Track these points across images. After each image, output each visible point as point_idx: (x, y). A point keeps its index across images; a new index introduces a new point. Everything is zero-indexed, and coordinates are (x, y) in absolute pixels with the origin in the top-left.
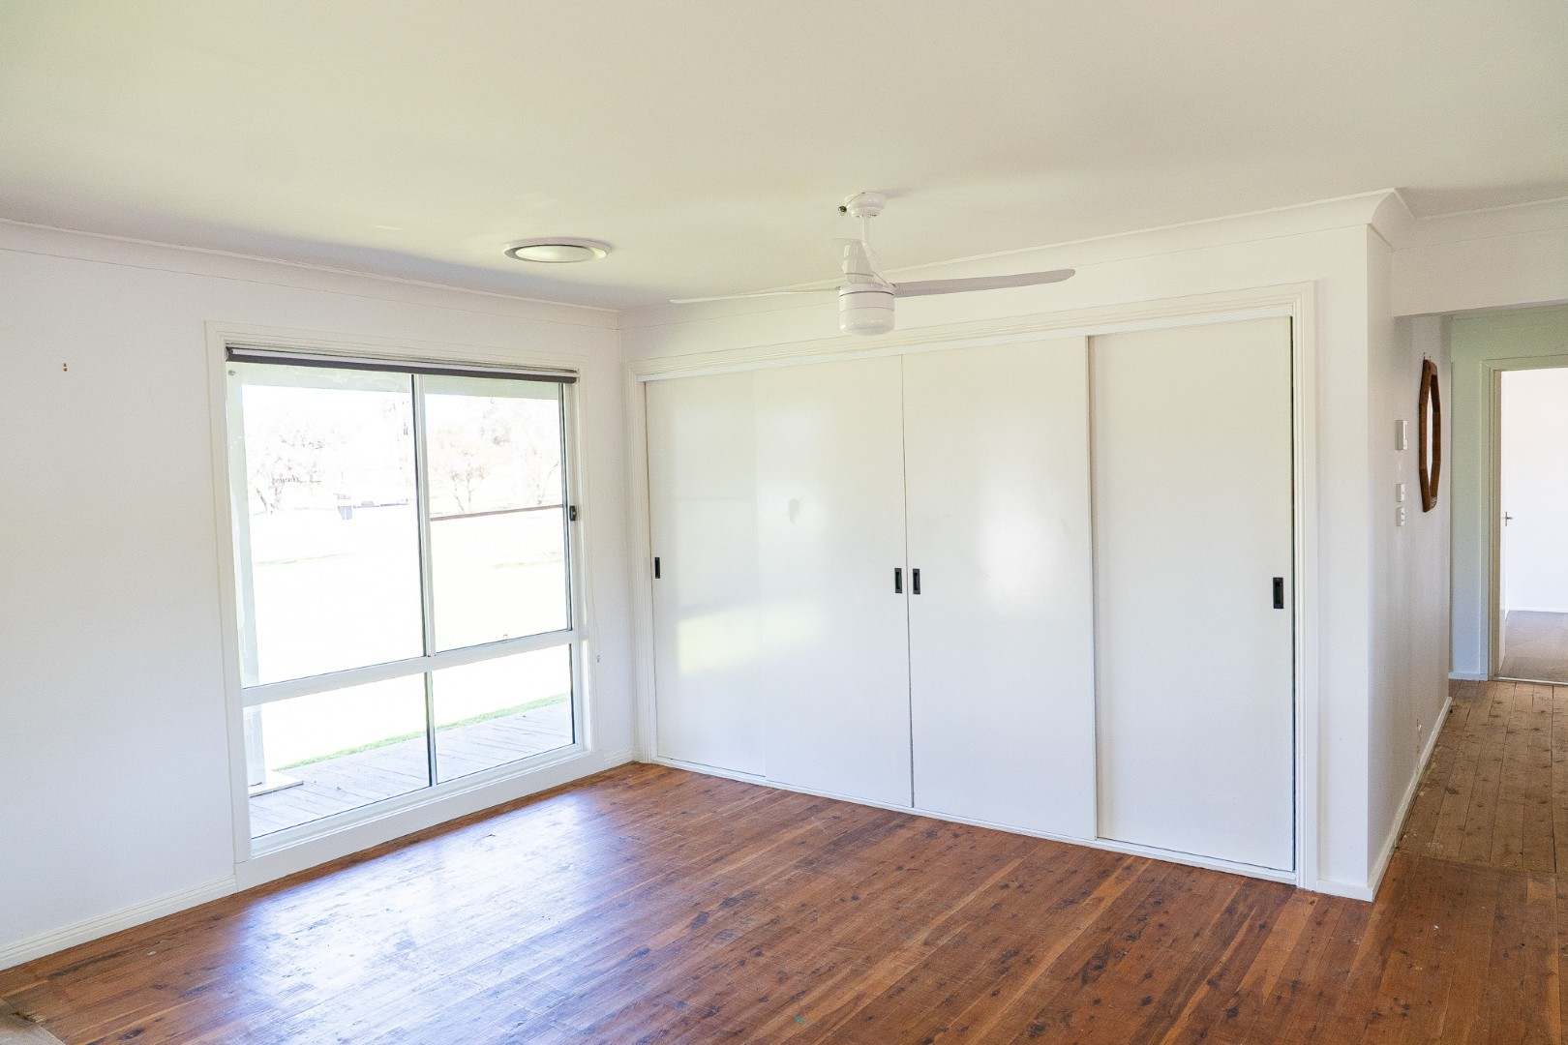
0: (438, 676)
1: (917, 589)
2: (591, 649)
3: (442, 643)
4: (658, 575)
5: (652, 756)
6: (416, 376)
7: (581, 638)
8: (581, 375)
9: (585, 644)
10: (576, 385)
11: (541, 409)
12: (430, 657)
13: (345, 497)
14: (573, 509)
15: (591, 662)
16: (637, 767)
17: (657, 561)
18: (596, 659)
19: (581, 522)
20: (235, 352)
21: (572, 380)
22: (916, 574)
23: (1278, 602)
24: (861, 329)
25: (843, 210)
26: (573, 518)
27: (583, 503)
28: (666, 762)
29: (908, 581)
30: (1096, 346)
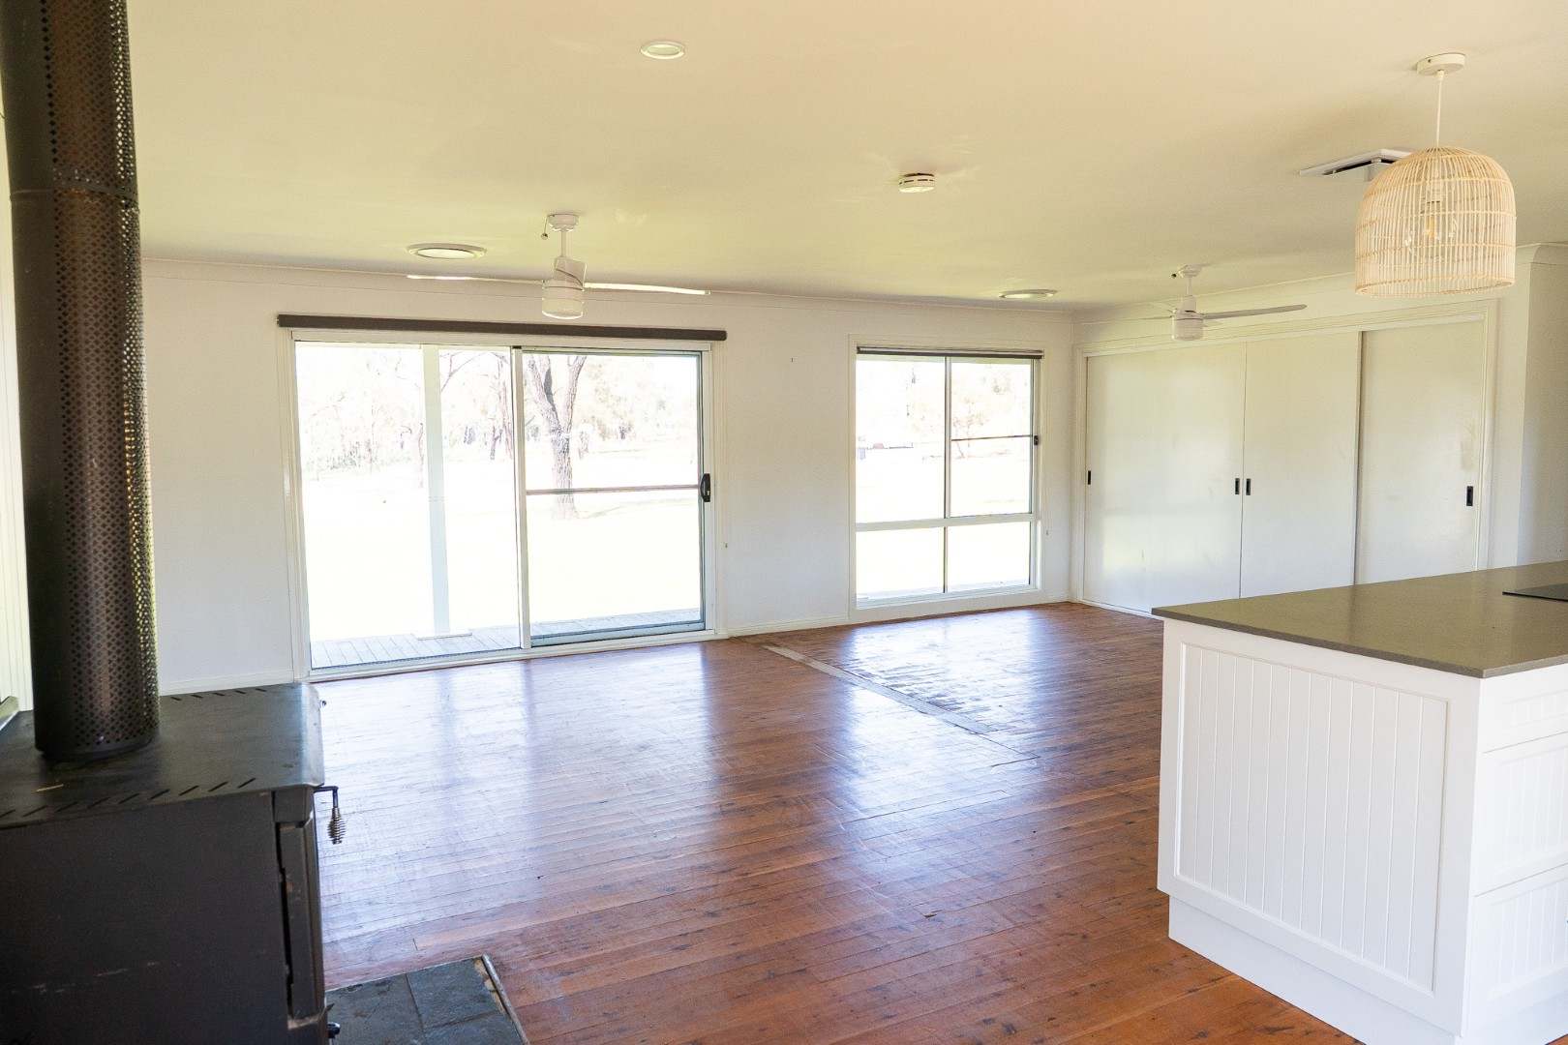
1: (1248, 492)
2: (1043, 528)
3: (955, 512)
4: (1089, 483)
5: (1080, 598)
6: (948, 358)
7: (1038, 518)
8: (1046, 354)
9: (1039, 522)
10: (1042, 360)
11: (1022, 370)
12: (947, 520)
14: (1036, 438)
15: (1042, 534)
16: (1069, 605)
17: (1090, 473)
18: (1046, 533)
19: (1041, 446)
20: (861, 349)
21: (1040, 357)
22: (1248, 482)
23: (1470, 502)
24: (1182, 338)
25: (1175, 275)
26: (1036, 443)
27: (1042, 435)
28: (1088, 603)
29: (1243, 486)
30: (1368, 338)
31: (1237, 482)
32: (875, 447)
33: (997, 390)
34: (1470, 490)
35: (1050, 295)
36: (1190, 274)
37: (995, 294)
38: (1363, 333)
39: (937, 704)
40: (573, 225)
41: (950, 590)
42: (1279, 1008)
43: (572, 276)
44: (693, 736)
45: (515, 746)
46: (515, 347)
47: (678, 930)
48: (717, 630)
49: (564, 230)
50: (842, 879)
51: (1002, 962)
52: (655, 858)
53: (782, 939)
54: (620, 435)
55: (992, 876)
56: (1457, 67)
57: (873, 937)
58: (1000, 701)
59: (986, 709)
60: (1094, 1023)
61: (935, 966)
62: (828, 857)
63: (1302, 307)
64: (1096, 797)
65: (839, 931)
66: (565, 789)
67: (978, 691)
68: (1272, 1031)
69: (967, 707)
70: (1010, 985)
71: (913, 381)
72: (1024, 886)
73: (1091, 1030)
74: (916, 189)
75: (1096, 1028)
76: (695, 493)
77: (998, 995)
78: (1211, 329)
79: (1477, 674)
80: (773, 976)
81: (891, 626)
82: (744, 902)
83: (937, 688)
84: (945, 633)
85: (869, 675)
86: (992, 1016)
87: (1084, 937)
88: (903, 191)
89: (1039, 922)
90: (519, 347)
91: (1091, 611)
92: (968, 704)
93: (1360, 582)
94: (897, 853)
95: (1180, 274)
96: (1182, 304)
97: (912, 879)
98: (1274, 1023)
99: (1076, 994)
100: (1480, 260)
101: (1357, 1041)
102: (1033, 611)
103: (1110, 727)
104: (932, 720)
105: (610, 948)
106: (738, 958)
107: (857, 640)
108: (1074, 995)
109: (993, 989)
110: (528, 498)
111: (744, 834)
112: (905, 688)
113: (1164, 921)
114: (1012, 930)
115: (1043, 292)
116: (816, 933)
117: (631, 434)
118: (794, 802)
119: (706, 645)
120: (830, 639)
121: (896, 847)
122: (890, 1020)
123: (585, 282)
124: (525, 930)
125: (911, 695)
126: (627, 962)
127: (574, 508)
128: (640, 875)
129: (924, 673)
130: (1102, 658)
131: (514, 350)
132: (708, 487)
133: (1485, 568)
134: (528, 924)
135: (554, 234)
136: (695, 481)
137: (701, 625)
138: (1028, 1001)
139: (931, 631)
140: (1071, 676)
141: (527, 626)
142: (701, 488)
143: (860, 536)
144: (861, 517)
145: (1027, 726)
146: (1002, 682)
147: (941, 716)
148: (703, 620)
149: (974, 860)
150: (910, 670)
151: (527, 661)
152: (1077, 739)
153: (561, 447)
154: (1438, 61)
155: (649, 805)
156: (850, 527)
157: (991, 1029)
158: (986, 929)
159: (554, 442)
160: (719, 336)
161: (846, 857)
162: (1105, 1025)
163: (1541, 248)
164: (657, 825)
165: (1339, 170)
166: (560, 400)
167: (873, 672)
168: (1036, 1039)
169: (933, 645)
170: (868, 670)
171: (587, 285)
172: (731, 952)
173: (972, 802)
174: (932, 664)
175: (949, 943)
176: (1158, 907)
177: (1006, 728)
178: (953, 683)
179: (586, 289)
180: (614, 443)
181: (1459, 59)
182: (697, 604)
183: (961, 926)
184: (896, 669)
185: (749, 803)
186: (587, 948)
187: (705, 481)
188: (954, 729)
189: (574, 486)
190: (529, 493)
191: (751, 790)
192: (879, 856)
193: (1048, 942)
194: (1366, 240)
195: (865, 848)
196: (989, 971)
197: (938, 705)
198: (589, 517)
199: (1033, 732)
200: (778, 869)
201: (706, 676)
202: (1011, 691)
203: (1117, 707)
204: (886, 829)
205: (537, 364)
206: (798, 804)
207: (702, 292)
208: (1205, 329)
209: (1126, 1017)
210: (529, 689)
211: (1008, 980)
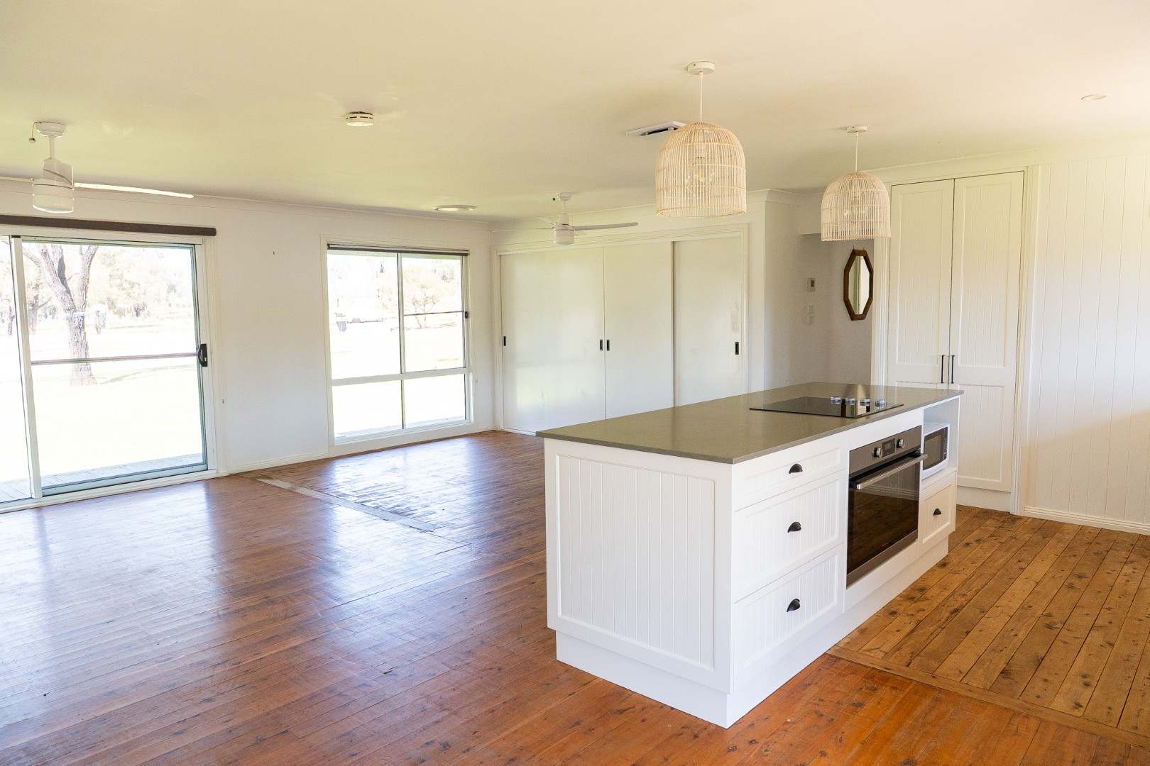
0: (406, 381)
1: (608, 349)
2: (474, 377)
3: (409, 368)
4: (505, 344)
5: (501, 427)
6: (399, 254)
7: (470, 371)
8: (471, 252)
9: (471, 374)
10: (469, 257)
11: (454, 264)
12: (403, 375)
13: (341, 316)
14: (466, 313)
15: (473, 382)
16: (494, 432)
17: (505, 338)
18: (476, 381)
19: (470, 319)
20: (331, 246)
21: (467, 255)
22: (608, 342)
23: (737, 352)
24: (560, 243)
25: (554, 199)
26: (467, 317)
27: (470, 311)
28: (507, 430)
29: (605, 345)
30: (676, 245)
31: (601, 342)
32: (353, 321)
33: (444, 278)
34: (737, 345)
35: (471, 209)
36: (564, 199)
37: (430, 206)
38: (674, 242)
39: (396, 512)
40: (60, 133)
41: (407, 426)
42: (626, 695)
43: (62, 176)
44: (195, 557)
45: (23, 584)
46: (13, 236)
47: (178, 718)
48: (219, 469)
49: (52, 136)
50: (319, 655)
51: (441, 698)
52: (158, 662)
53: (267, 710)
54: (135, 313)
55: (434, 635)
56: (709, 71)
57: (343, 695)
58: (443, 506)
59: (434, 513)
60: (506, 729)
61: (390, 709)
62: (308, 639)
63: (635, 224)
64: (509, 568)
65: (316, 696)
66: (74, 615)
67: (427, 500)
68: (621, 712)
69: (419, 512)
70: (446, 713)
71: (382, 271)
72: (457, 639)
73: (503, 735)
74: (359, 124)
75: (506, 733)
76: (195, 359)
77: (437, 722)
78: (579, 237)
79: (730, 461)
80: (260, 741)
81: (363, 457)
82: (237, 685)
83: (397, 499)
84: (405, 459)
85: (345, 495)
86: (432, 739)
87: (500, 669)
88: (349, 124)
89: (468, 664)
90: (19, 237)
91: (510, 435)
92: (420, 511)
93: (678, 405)
94: (363, 628)
95: (558, 198)
96: (560, 221)
97: (374, 646)
98: (624, 706)
99: (493, 711)
100: (726, 198)
101: (672, 708)
102: (468, 439)
103: (520, 517)
104: (392, 525)
105: (113, 745)
106: (230, 731)
107: (337, 469)
108: (491, 712)
109: (434, 719)
110: (34, 368)
111: (240, 630)
112: (373, 502)
113: (553, 649)
114: (447, 673)
115: (465, 207)
116: (297, 701)
117: (146, 312)
118: (280, 600)
119: (208, 483)
120: (313, 470)
121: (362, 625)
122: (354, 757)
123: (74, 182)
124: (29, 743)
125: (377, 508)
126: (129, 753)
127: (91, 375)
128: (141, 679)
129: (386, 490)
130: (515, 468)
131: (13, 239)
132: (205, 355)
133: (747, 393)
134: (31, 738)
135: (42, 138)
136: (194, 350)
137: (204, 467)
138: (458, 722)
139: (394, 458)
140: (494, 483)
141: (37, 478)
142: (199, 355)
143: (336, 390)
144: (336, 375)
145: (463, 522)
146: (445, 492)
147: (398, 521)
148: (206, 462)
149: (421, 626)
150: (378, 488)
151: (39, 508)
152: (498, 528)
153: (77, 323)
154: (700, 66)
155: (153, 619)
156: (328, 382)
157: (431, 748)
158: (429, 675)
159: (70, 320)
160: (211, 232)
161: (323, 637)
162: (513, 730)
163: (769, 192)
164: (158, 635)
165: (649, 133)
166: (74, 285)
167: (348, 493)
168: (464, 750)
169: (394, 469)
170: (342, 490)
171: (77, 185)
172: (225, 728)
173: (421, 583)
174: (394, 483)
175: (402, 690)
176: (548, 639)
177: (446, 525)
178: (409, 496)
179: (75, 188)
180: (129, 319)
181: (711, 66)
182: (200, 450)
183: (411, 676)
184: (365, 489)
185: (243, 605)
186: (91, 748)
187: (203, 351)
188: (409, 530)
189: (91, 355)
190: (33, 363)
191: (244, 595)
192: (349, 633)
193: (475, 677)
194: (660, 181)
195: (338, 628)
196: (430, 706)
197: (398, 513)
198: (107, 382)
199: (468, 525)
200: (265, 655)
201: (209, 507)
202: (452, 497)
203: (525, 502)
204: (354, 612)
205: (50, 252)
206: (284, 602)
207: (190, 196)
208: (575, 237)
209: (526, 721)
210: (42, 532)
211: (445, 710)
